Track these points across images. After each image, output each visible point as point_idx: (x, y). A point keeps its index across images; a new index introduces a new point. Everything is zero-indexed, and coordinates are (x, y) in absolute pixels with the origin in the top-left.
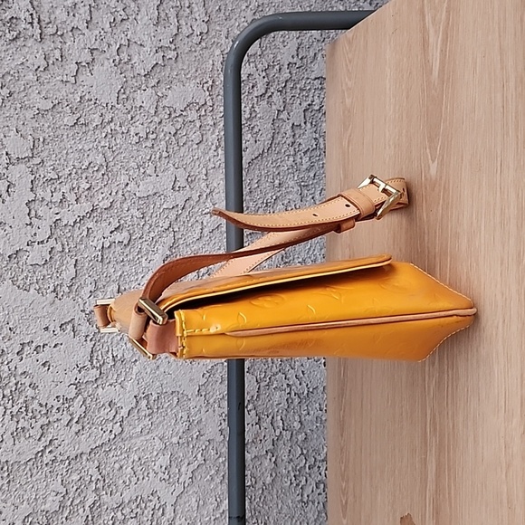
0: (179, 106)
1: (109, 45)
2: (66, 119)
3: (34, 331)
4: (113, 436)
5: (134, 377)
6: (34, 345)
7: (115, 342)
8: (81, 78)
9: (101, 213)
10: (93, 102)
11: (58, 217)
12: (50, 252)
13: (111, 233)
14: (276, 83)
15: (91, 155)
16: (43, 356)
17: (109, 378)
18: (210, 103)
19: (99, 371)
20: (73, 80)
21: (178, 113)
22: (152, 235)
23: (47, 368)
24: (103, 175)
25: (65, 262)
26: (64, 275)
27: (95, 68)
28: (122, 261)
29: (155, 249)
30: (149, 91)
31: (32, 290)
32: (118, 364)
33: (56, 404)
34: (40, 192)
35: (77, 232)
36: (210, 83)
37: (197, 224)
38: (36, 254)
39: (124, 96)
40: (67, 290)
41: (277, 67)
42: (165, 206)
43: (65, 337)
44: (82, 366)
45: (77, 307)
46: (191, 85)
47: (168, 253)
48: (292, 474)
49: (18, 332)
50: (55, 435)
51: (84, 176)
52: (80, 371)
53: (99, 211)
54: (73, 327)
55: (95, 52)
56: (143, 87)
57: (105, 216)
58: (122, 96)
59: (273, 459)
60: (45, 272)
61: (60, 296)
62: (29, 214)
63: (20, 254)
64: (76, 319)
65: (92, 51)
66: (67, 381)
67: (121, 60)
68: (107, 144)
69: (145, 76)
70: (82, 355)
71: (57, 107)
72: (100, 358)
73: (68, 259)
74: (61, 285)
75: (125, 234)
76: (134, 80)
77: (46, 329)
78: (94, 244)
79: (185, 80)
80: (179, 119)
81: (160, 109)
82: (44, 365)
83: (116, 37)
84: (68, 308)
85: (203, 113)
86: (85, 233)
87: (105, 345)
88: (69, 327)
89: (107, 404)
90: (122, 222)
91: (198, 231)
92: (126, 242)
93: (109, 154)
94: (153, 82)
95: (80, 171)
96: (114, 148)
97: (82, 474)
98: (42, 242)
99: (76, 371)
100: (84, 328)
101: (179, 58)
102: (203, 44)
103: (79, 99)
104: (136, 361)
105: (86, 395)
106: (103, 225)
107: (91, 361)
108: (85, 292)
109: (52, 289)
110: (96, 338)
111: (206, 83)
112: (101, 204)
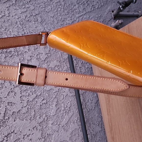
0: (53, 67)
1: (34, 55)
3: (26, 131)
5: (53, 138)
6: (27, 135)
7: (47, 130)
8: (29, 63)
11: (28, 99)
12: (28, 109)
13: (42, 101)
16: (29, 138)
17: (47, 140)
18: (60, 65)
19: (44, 139)
21: (53, 68)
22: (52, 100)
23: (31, 141)
24: (38, 87)
25: (32, 111)
26: (32, 114)
27: (32, 60)
28: (46, 108)
29: (53, 103)
30: (46, 64)
31: (24, 120)
32: (49, 136)
34: (23, 94)
35: (33, 103)
36: (59, 60)
37: (62, 95)
38: (24, 110)
39: (40, 66)
40: (33, 118)
42: (54, 92)
43: (34, 131)
44: (40, 138)
46: (55, 62)
47: (56, 104)
49: (22, 132)
51: (33, 88)
52: (40, 140)
53: (38, 96)
54: (36, 128)
55: (31, 57)
56: (44, 64)
57: (40, 97)
60: (27, 115)
61: (32, 120)
62: (21, 100)
63: (20, 111)
64: (37, 126)
65: (31, 56)
67: (38, 58)
69: (44, 61)
70: (39, 135)
72: (44, 135)
74: (31, 117)
75: (45, 101)
76: (42, 62)
77: (29, 130)
78: (38, 105)
79: (53, 60)
80: (54, 70)
81: (49, 68)
82: (30, 140)
83: (36, 52)
84: (34, 123)
85: (59, 68)
86: (35, 102)
87: (45, 131)
88: (35, 128)
90: (44, 98)
91: (62, 97)
92: (46, 103)
94: (46, 62)
98: (25, 107)
99: (39, 140)
100: (39, 128)
101: (51, 56)
102: (56, 51)
104: (53, 134)
106: (40, 99)
107: (42, 136)
108: (38, 118)
109: (29, 119)
110: (42, 130)
111: (58, 60)
112: (38, 94)
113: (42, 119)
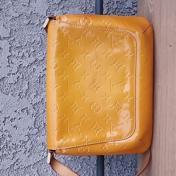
2: (25, 21)
3: (10, 112)
4: (44, 157)
6: (10, 118)
8: (31, 4)
9: (39, 62)
10: (36, 15)
11: (21, 63)
12: (17, 78)
13: (43, 71)
14: (111, 9)
15: (35, 37)
16: (14, 123)
17: (42, 132)
19: (38, 130)
20: (28, 5)
23: (16, 128)
24: (40, 46)
25: (24, 83)
26: (23, 88)
30: (60, 11)
31: (10, 95)
33: (20, 144)
34: (13, 53)
35: (29, 70)
36: (85, 8)
38: (12, 79)
39: (49, 12)
40: (25, 95)
41: (112, 3)
43: (24, 115)
44: (31, 127)
45: (29, 102)
46: (77, 9)
48: (117, 173)
49: (3, 112)
50: (19, 157)
51: (32, 46)
52: (30, 130)
53: (38, 61)
54: (27, 111)
56: (57, 9)
58: (48, 13)
59: (110, 167)
60: (15, 87)
61: (21, 97)
62: (8, 62)
63: (5, 79)
64: (29, 107)
66: (24, 134)
68: (42, 33)
69: (58, 4)
70: (31, 123)
71: (21, 16)
72: (38, 124)
73: (25, 81)
74: (22, 93)
76: (53, 6)
77: (16, 111)
78: (36, 75)
79: (74, 7)
82: (14, 127)
84: (25, 103)
86: (32, 70)
87: (41, 118)
88: (25, 111)
89: (41, 144)
93: (43, 37)
94: (61, 7)
95: (30, 44)
96: (45, 34)
97: (31, 174)
98: (14, 74)
99: (28, 130)
100: (32, 111)
103: (30, 13)
105: (32, 140)
106: (40, 67)
107: (35, 125)
108: (32, 96)
109: (18, 94)
110: (37, 116)
111: (83, 8)
112: (39, 58)
113: (40, 99)
